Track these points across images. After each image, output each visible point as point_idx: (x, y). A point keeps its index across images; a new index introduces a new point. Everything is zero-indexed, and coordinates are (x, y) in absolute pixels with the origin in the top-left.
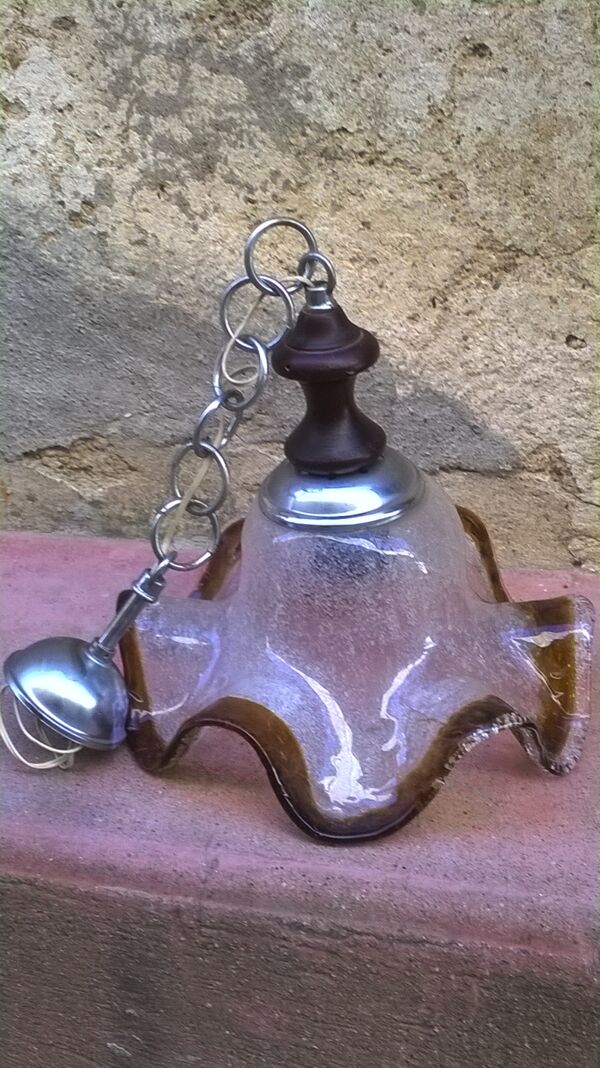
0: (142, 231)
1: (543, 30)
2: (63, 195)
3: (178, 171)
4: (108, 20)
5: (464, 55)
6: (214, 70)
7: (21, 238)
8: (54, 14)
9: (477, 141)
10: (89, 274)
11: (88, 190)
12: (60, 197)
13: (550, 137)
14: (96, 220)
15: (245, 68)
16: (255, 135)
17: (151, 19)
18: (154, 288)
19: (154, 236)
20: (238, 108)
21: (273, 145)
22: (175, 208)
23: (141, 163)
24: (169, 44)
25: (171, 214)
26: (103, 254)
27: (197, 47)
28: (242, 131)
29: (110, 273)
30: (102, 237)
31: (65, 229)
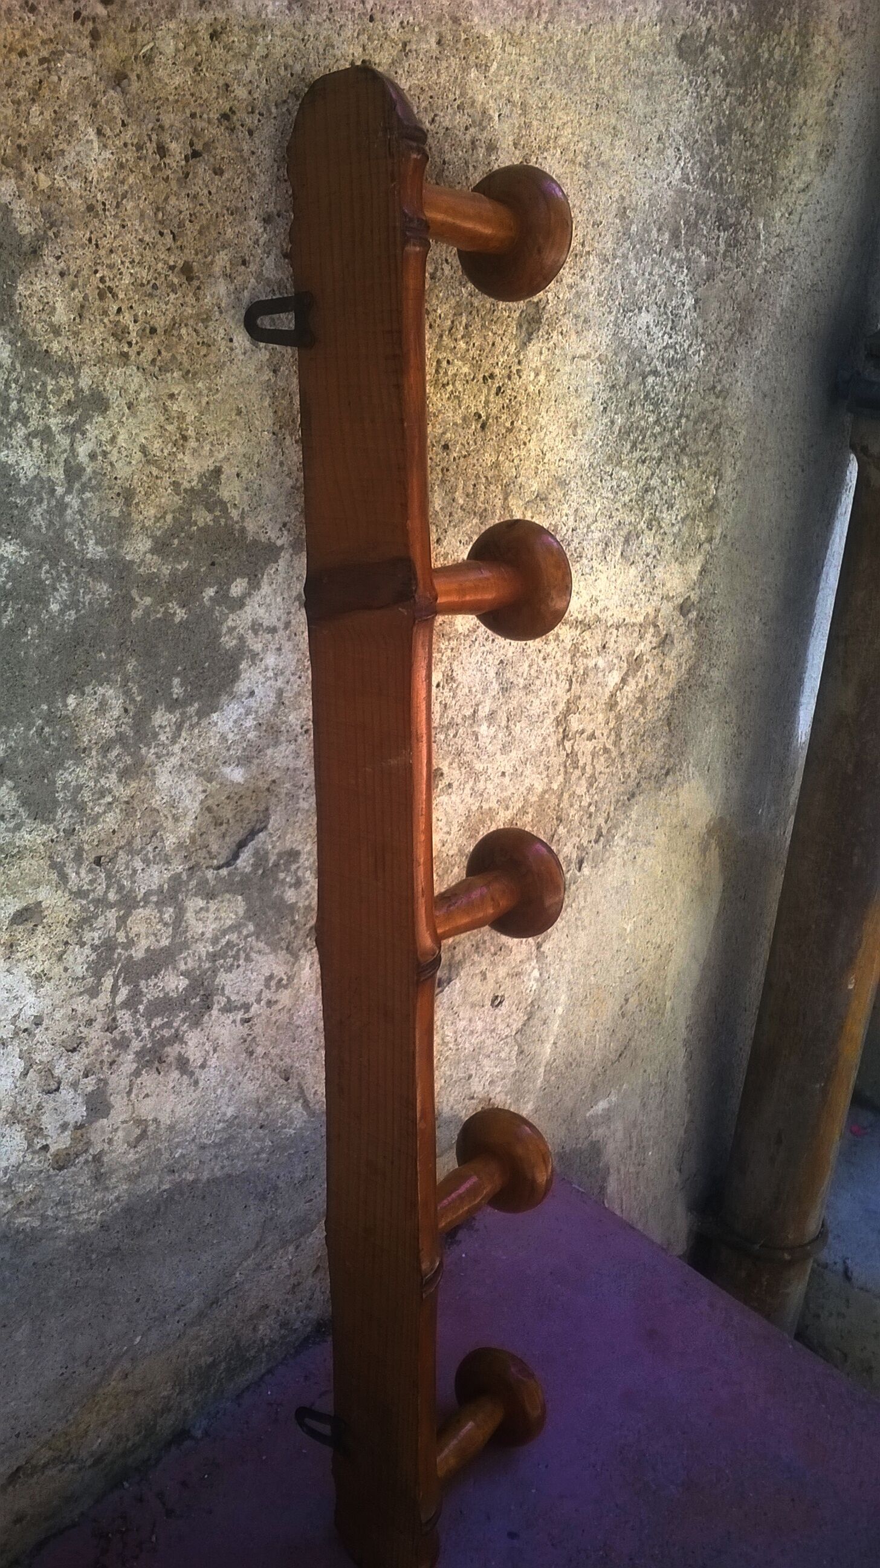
0: (139, 1122)
2: (46, 1137)
3: (177, 1030)
4: (85, 888)
6: (210, 896)
8: (12, 910)
10: (82, 1213)
11: (78, 1112)
12: (39, 1142)
14: (89, 1143)
15: (241, 880)
16: (251, 948)
17: (138, 864)
18: (156, 1178)
19: (155, 1120)
20: (236, 927)
21: (267, 950)
22: (175, 1074)
23: (136, 1045)
24: (161, 886)
25: (171, 1085)
26: (98, 1178)
27: (190, 877)
28: (239, 950)
29: (107, 1195)
30: (97, 1159)
31: (49, 1177)
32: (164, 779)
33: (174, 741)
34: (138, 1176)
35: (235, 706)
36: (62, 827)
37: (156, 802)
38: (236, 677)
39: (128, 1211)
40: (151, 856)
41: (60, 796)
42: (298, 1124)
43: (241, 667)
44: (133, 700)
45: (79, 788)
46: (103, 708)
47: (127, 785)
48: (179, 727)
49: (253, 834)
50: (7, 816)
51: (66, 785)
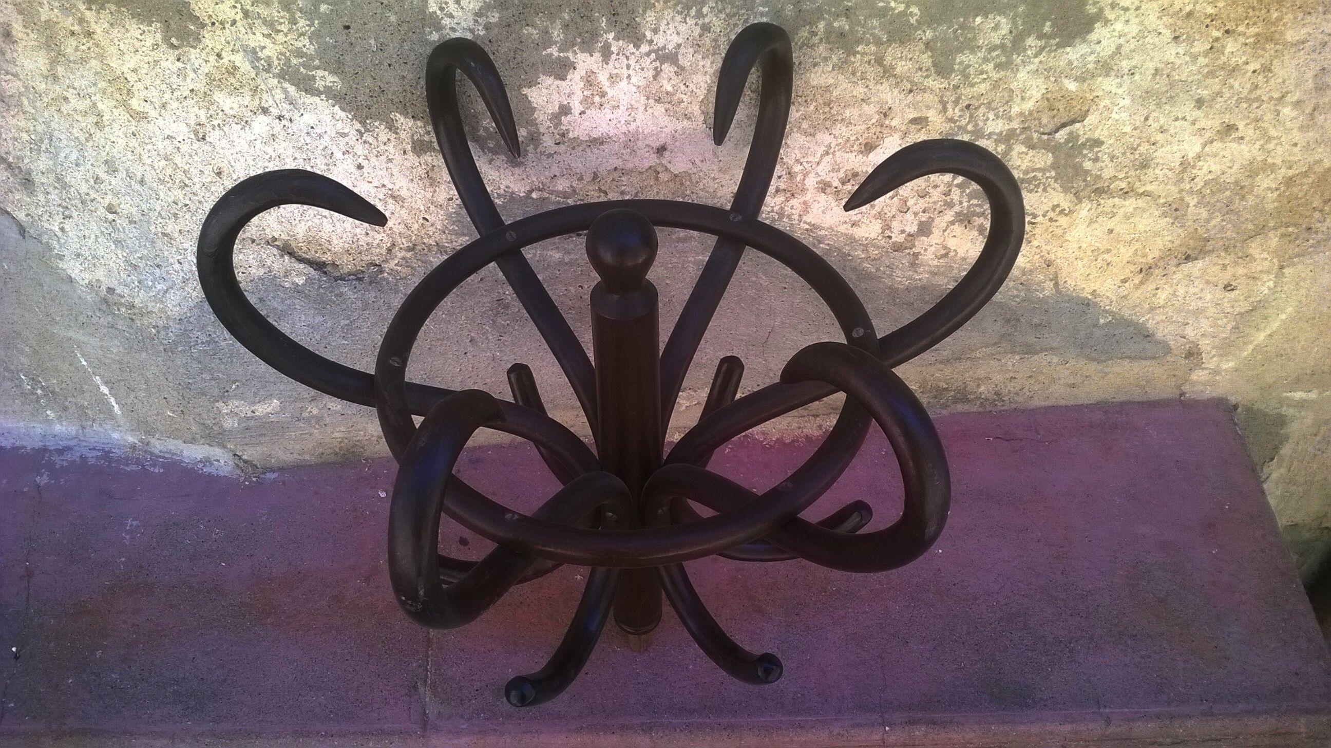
0: (945, 248)
1: (1278, 115)
2: (892, 232)
3: (984, 211)
4: (956, 118)
6: (1032, 147)
7: (850, 258)
8: (911, 116)
9: (1206, 178)
10: (899, 277)
11: (913, 228)
12: (888, 233)
14: (914, 246)
15: (1056, 145)
16: (1049, 185)
17: (991, 116)
18: (946, 281)
19: (955, 251)
20: (1043, 170)
21: (1060, 189)
22: (976, 233)
23: (957, 208)
24: (1001, 133)
25: (971, 237)
26: (913, 265)
27: (1022, 133)
28: (1039, 184)
29: (915, 275)
30: (916, 255)
31: (887, 252)
32: (1022, 75)
33: (1036, 56)
34: (936, 274)
35: (1084, 46)
36: (953, 83)
37: (1014, 86)
38: (1090, 30)
39: (924, 288)
40: (1001, 114)
41: (956, 67)
42: (1047, 293)
43: (1096, 25)
44: (1016, 28)
45: (969, 66)
46: (996, 27)
47: (998, 72)
48: (1042, 49)
49: (1073, 122)
50: (924, 69)
51: (961, 63)
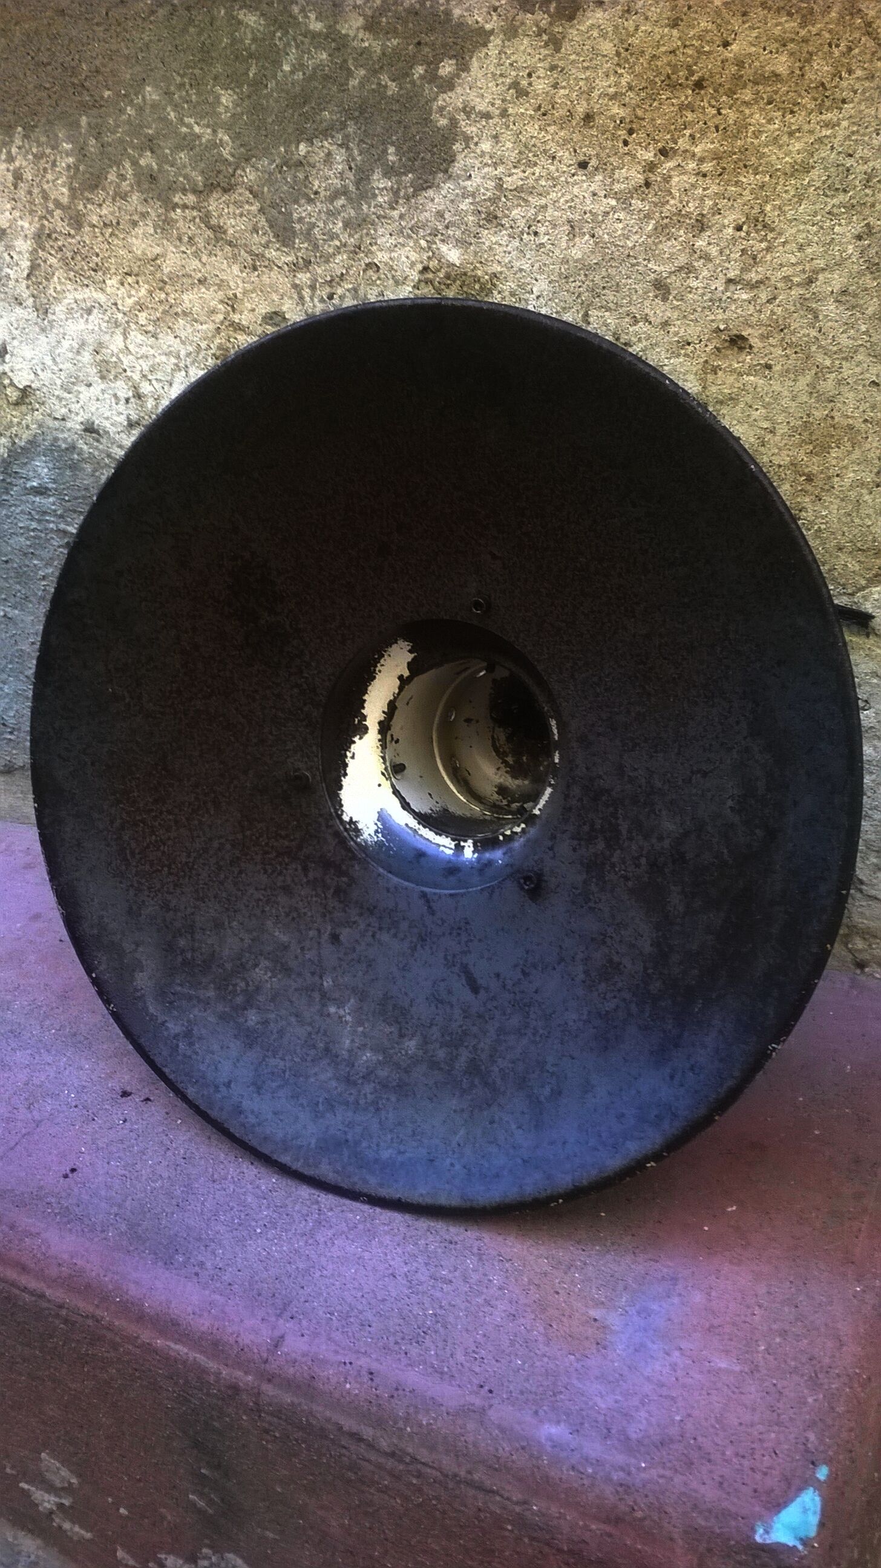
5: (718, 349)
13: (825, 449)
46: (329, 160)
48: (396, 193)
50: (259, 231)
51: (301, 220)
